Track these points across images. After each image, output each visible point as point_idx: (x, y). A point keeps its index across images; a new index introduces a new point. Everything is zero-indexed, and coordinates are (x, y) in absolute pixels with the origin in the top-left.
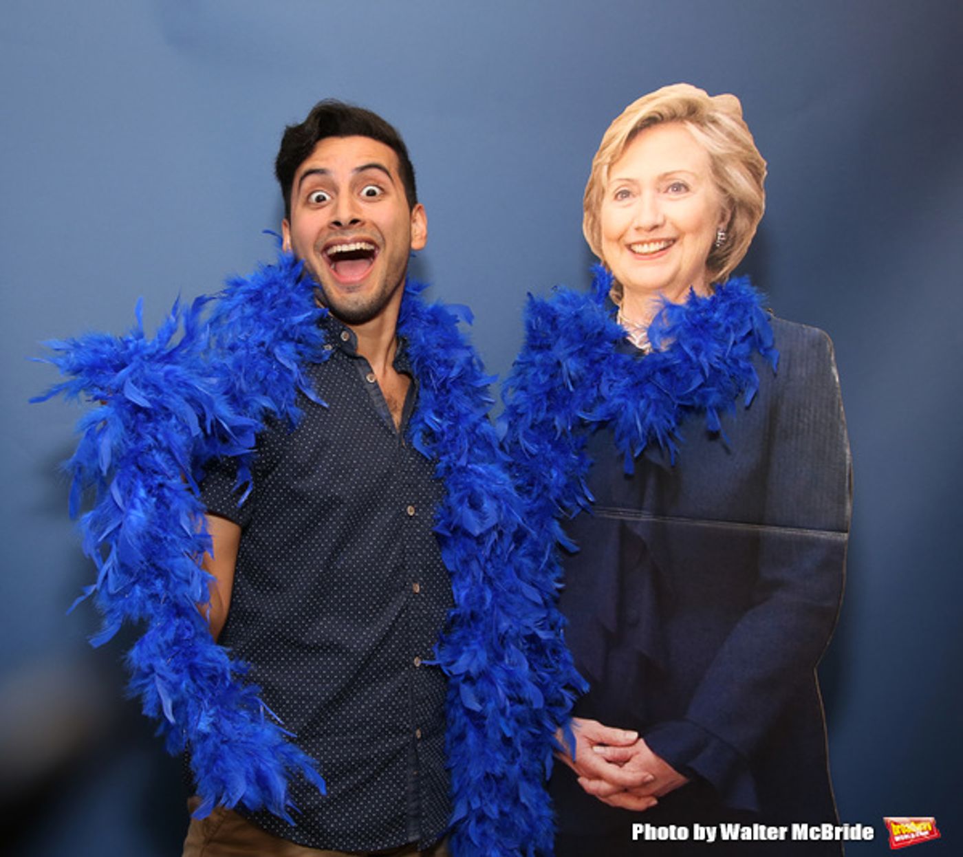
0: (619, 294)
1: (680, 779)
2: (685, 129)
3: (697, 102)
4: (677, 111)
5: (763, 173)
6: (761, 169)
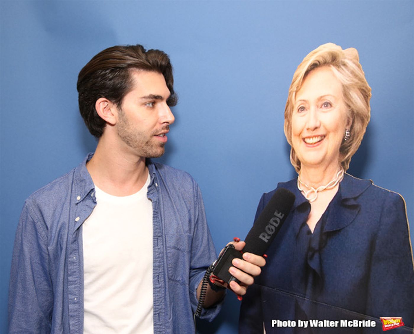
0: (298, 166)
2: (331, 70)
3: (336, 53)
4: (327, 60)
5: (370, 96)
6: (368, 94)
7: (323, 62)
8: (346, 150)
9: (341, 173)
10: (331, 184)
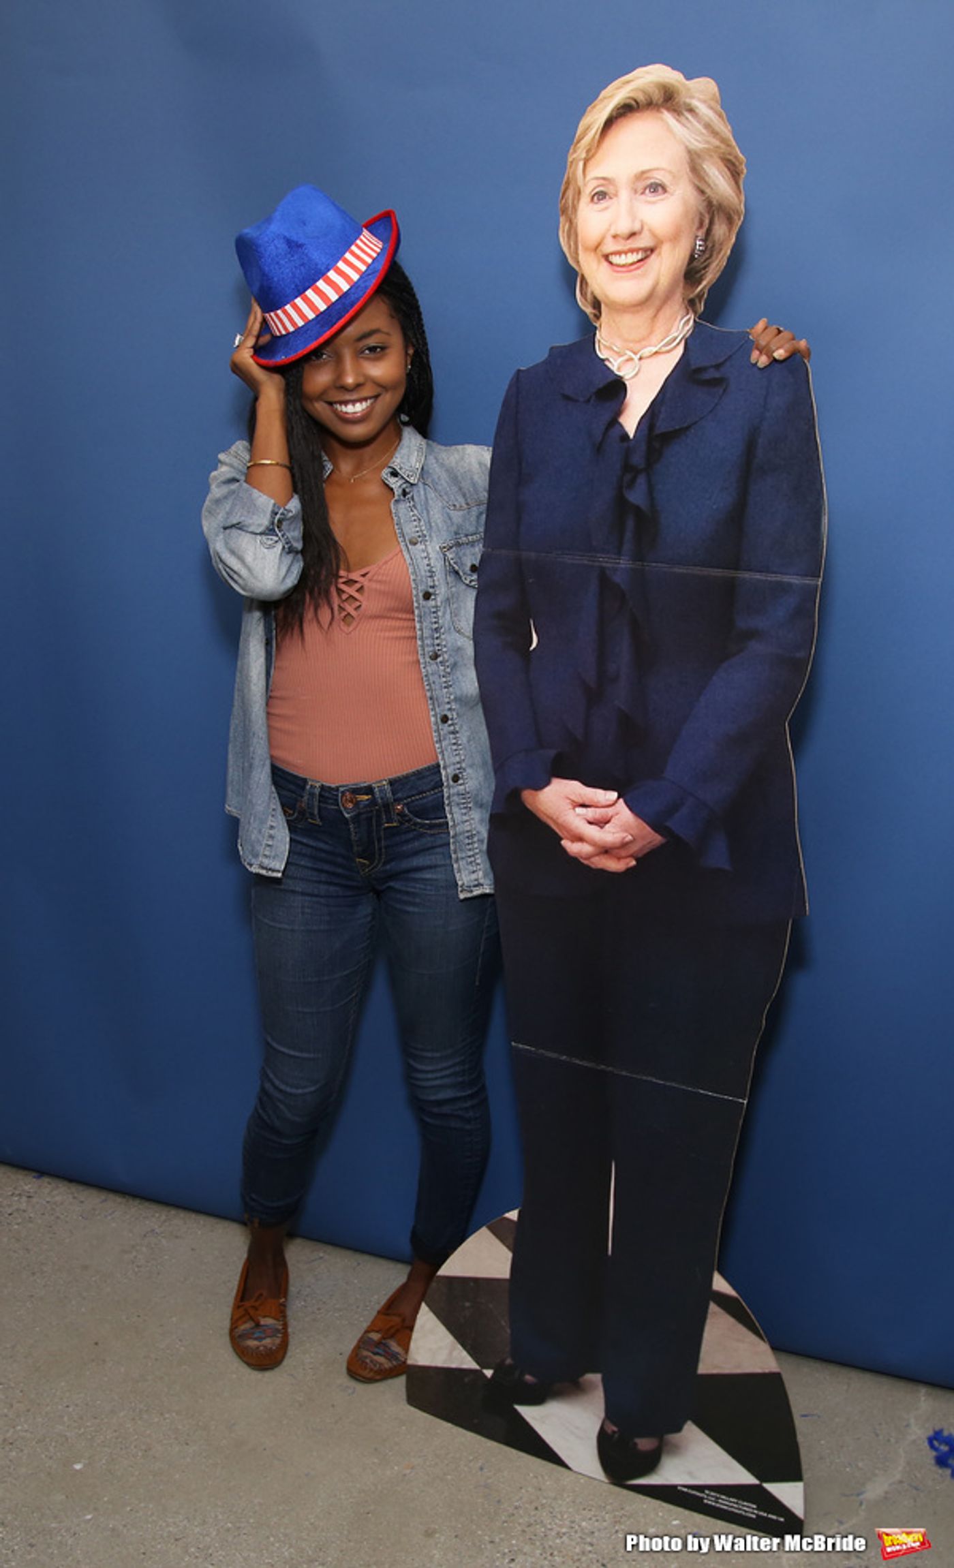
0: (595, 312)
1: (657, 839)
2: (662, 120)
3: (673, 87)
4: (653, 99)
5: (742, 173)
6: (740, 168)
7: (645, 102)
8: (698, 275)
9: (689, 320)
10: (668, 342)
